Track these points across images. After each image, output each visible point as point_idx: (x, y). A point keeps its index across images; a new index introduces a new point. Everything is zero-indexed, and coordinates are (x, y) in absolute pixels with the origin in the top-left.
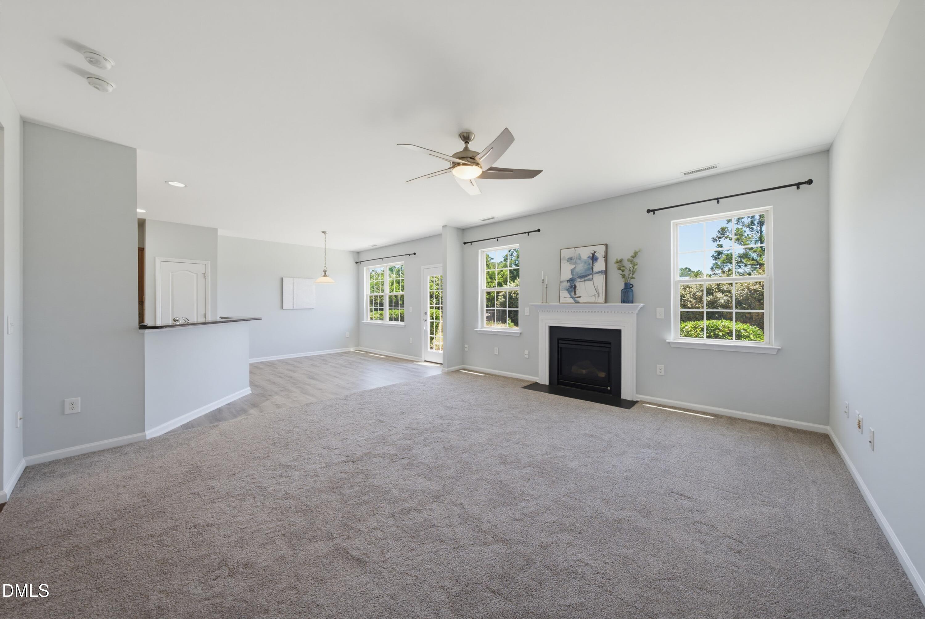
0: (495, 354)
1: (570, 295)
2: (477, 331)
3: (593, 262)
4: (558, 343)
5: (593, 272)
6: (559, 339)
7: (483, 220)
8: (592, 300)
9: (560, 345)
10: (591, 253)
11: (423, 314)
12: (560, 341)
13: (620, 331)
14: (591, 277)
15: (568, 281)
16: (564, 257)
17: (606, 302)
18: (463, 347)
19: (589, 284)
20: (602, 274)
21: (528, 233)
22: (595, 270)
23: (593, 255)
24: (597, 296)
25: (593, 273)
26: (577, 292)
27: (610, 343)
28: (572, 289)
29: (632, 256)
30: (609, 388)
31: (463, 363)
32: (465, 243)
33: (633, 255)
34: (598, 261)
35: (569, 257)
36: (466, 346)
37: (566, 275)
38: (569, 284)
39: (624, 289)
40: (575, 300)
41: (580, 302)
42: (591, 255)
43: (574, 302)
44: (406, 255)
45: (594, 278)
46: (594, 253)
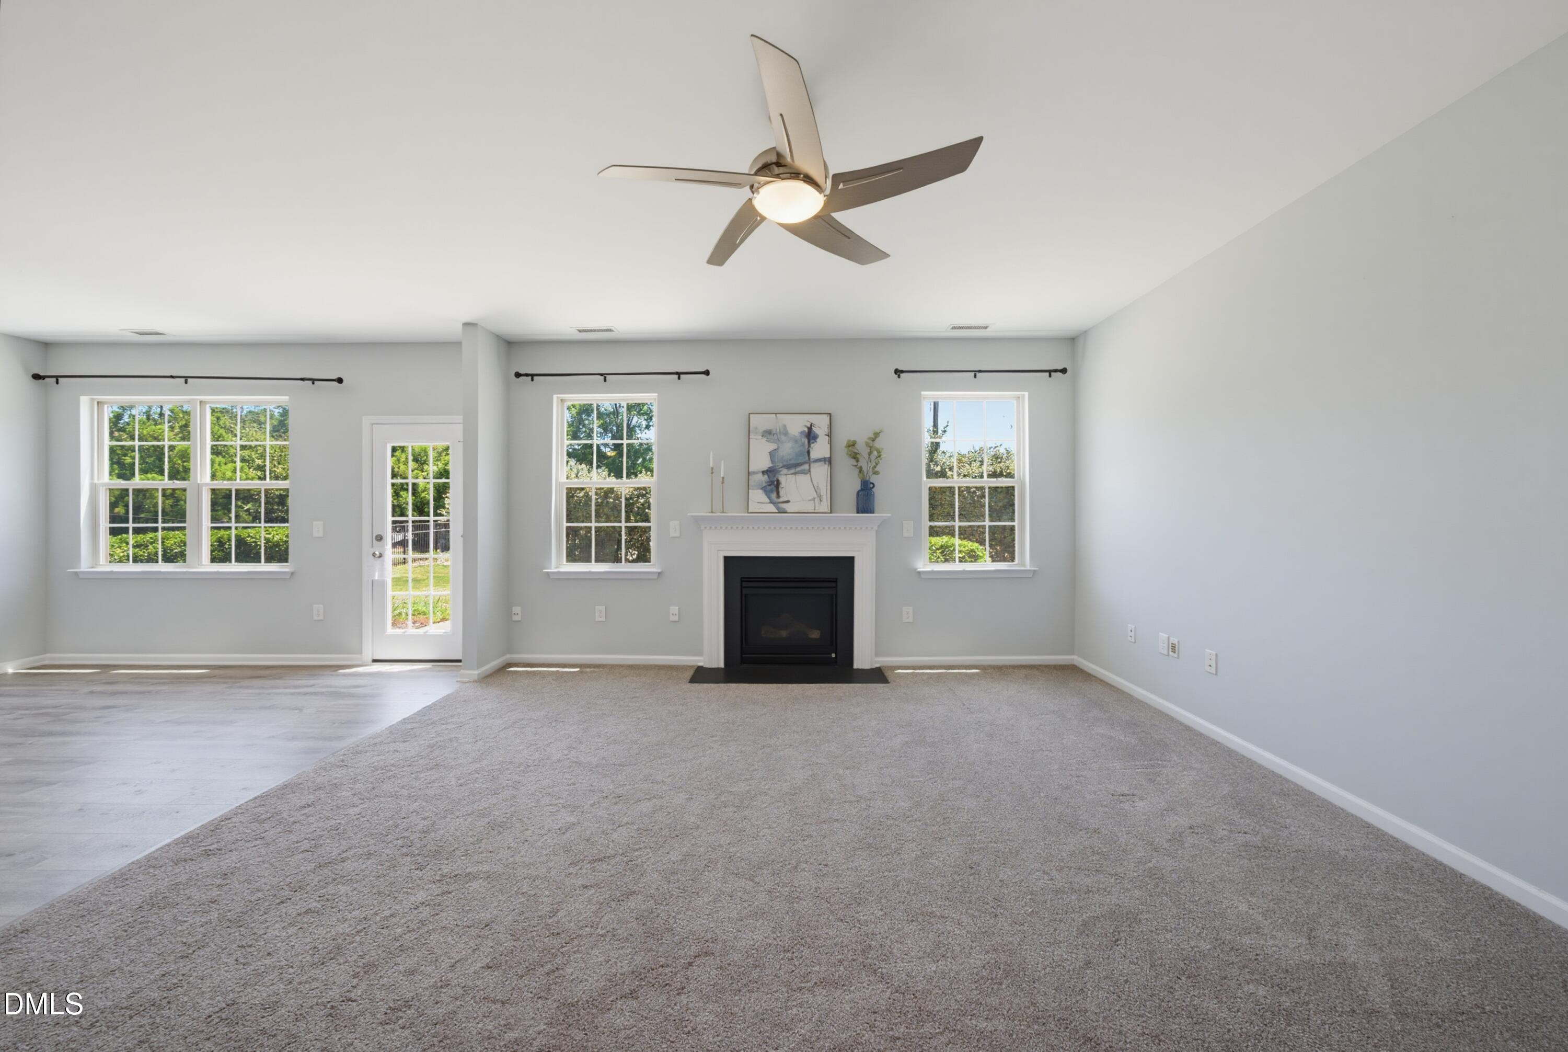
0: (598, 619)
1: (769, 498)
2: (548, 573)
3: (809, 442)
4: (742, 587)
5: (809, 459)
6: (743, 580)
7: (580, 331)
8: (810, 508)
9: (745, 591)
10: (806, 426)
11: (367, 537)
12: (744, 584)
13: (851, 560)
14: (806, 467)
15: (763, 472)
16: (756, 428)
17: (831, 513)
18: (509, 613)
19: (803, 479)
20: (825, 464)
21: (679, 374)
22: (814, 455)
23: (810, 429)
24: (817, 500)
25: (809, 461)
26: (782, 492)
27: (835, 581)
28: (773, 486)
29: (869, 438)
30: (833, 655)
31: (510, 650)
32: (518, 375)
33: (872, 436)
34: (818, 440)
35: (765, 428)
36: (516, 609)
37: (761, 461)
38: (766, 476)
39: (862, 490)
40: (778, 508)
41: (788, 511)
42: (806, 430)
43: (777, 511)
44: (302, 379)
45: (811, 470)
46: (811, 425)
